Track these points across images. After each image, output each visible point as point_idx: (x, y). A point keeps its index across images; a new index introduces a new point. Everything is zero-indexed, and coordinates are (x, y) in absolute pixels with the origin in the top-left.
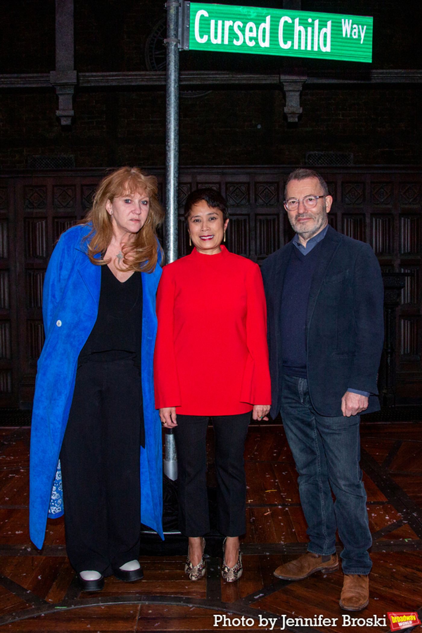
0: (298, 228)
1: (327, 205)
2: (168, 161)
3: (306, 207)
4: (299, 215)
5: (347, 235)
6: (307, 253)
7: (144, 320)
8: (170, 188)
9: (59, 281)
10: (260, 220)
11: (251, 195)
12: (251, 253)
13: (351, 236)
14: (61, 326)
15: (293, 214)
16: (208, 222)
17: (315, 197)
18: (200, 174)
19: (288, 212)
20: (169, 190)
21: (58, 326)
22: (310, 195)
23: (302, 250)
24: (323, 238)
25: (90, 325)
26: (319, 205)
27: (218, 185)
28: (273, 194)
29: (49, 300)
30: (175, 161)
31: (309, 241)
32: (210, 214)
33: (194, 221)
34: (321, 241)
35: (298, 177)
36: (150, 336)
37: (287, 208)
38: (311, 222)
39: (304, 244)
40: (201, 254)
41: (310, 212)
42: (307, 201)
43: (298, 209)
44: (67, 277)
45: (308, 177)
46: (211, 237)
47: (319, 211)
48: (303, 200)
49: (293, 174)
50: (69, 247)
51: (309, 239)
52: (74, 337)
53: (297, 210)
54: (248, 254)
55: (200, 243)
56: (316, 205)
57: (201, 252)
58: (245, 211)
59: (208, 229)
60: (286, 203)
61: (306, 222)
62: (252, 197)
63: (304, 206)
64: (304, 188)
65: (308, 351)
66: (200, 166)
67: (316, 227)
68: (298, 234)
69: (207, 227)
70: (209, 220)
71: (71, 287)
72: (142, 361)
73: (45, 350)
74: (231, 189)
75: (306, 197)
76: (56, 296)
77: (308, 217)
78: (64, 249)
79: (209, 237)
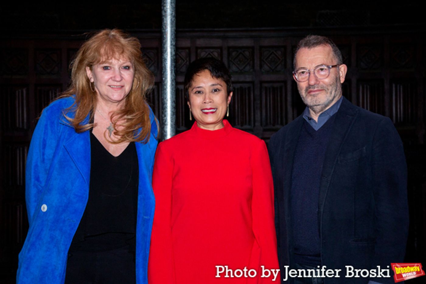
0: (309, 100)
1: (341, 75)
2: (164, 27)
3: (317, 77)
4: (309, 86)
5: (363, 107)
6: (319, 128)
7: (140, 197)
8: (167, 57)
9: (43, 161)
10: (266, 88)
11: (256, 61)
12: (257, 124)
13: (367, 109)
14: (47, 211)
15: (303, 85)
16: (211, 94)
17: (328, 66)
18: (199, 37)
19: (298, 83)
20: (166, 59)
21: (43, 211)
22: (322, 65)
23: (313, 125)
24: (337, 111)
25: (81, 207)
26: (332, 75)
27: (219, 50)
28: (280, 59)
29: (32, 184)
30: (172, 27)
31: (321, 114)
32: (213, 85)
33: (196, 93)
34: (333, 115)
35: (309, 45)
36: (146, 215)
37: (296, 79)
38: (323, 94)
39: (316, 118)
40: (202, 130)
41: (321, 83)
42: (318, 71)
43: (309, 80)
44: (51, 157)
45: (320, 44)
46: (214, 110)
47: (332, 82)
48: (315, 70)
49: (303, 41)
50: (52, 123)
51: (321, 113)
52: (64, 221)
53: (307, 82)
54: (253, 126)
55: (202, 116)
56: (329, 75)
57: (202, 127)
58: (249, 78)
59: (211, 101)
60: (295, 73)
61: (318, 94)
62: (257, 62)
63: (316, 77)
64: (316, 57)
65: (321, 237)
66: (199, 29)
67: (329, 100)
68: (308, 107)
69: (210, 99)
70: (212, 92)
71: (57, 166)
72: (137, 244)
73: (28, 240)
74: (234, 54)
75: (318, 66)
76: (41, 179)
77: (320, 88)
78: (46, 125)
79: (212, 110)
